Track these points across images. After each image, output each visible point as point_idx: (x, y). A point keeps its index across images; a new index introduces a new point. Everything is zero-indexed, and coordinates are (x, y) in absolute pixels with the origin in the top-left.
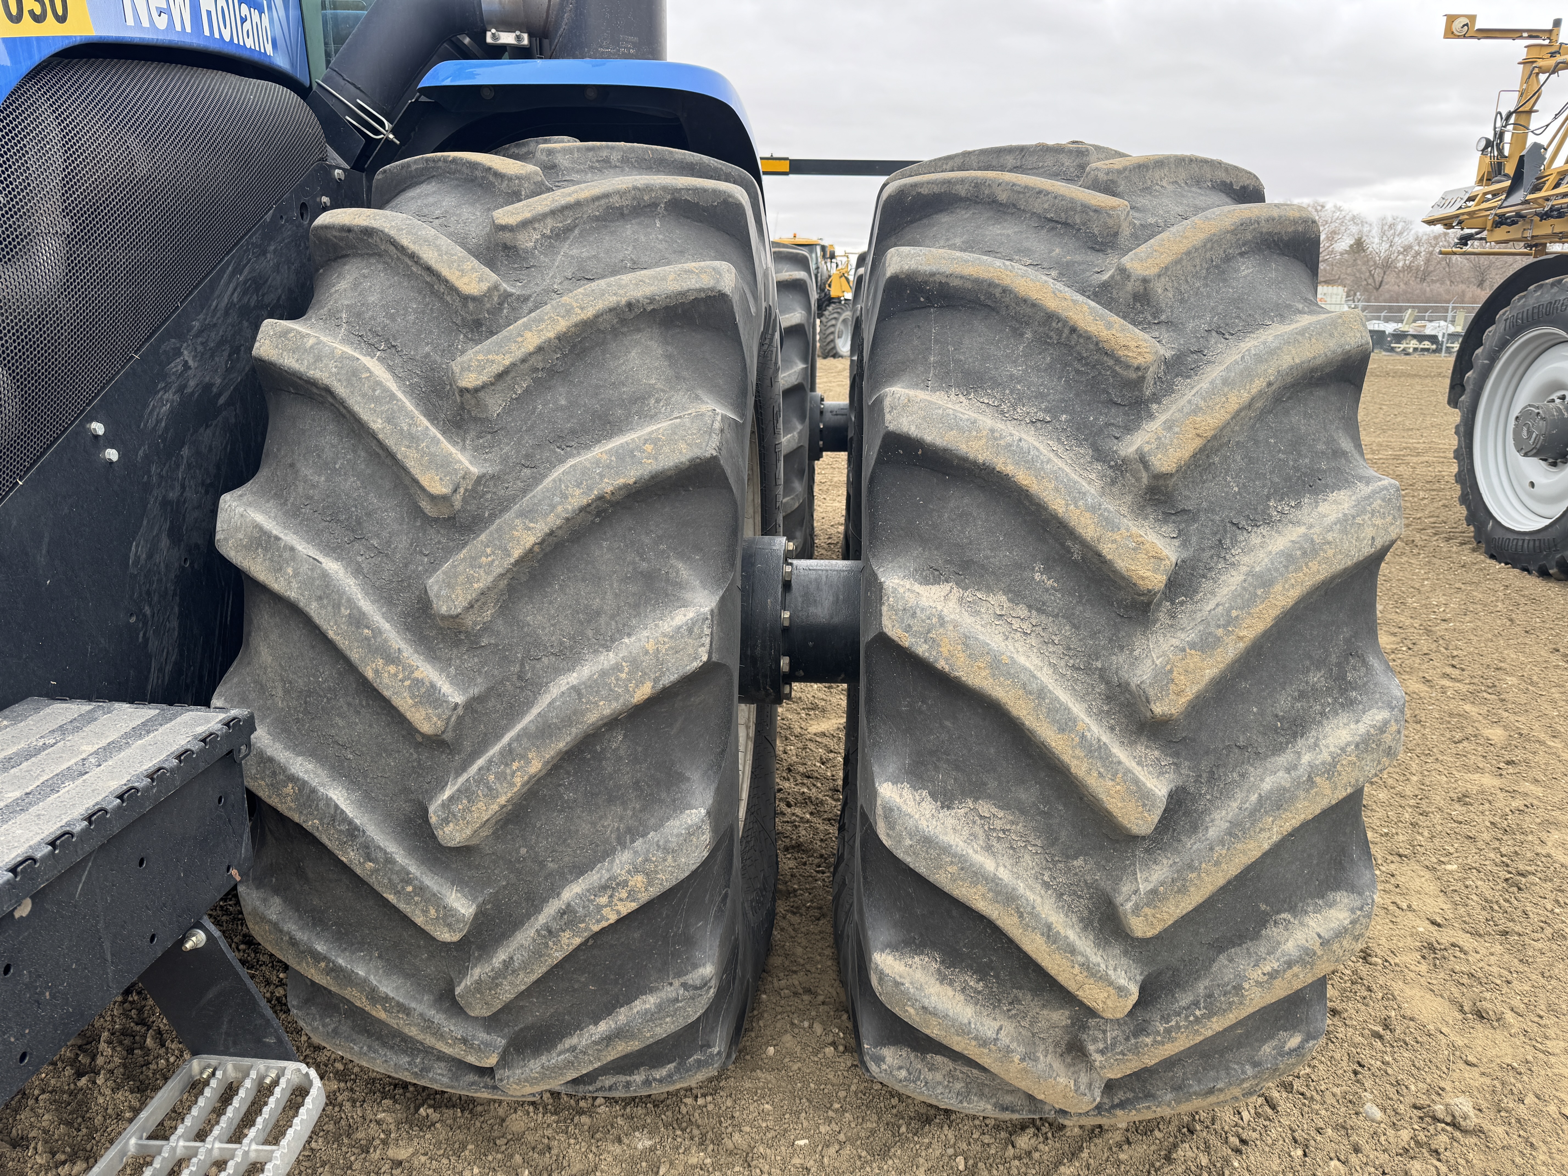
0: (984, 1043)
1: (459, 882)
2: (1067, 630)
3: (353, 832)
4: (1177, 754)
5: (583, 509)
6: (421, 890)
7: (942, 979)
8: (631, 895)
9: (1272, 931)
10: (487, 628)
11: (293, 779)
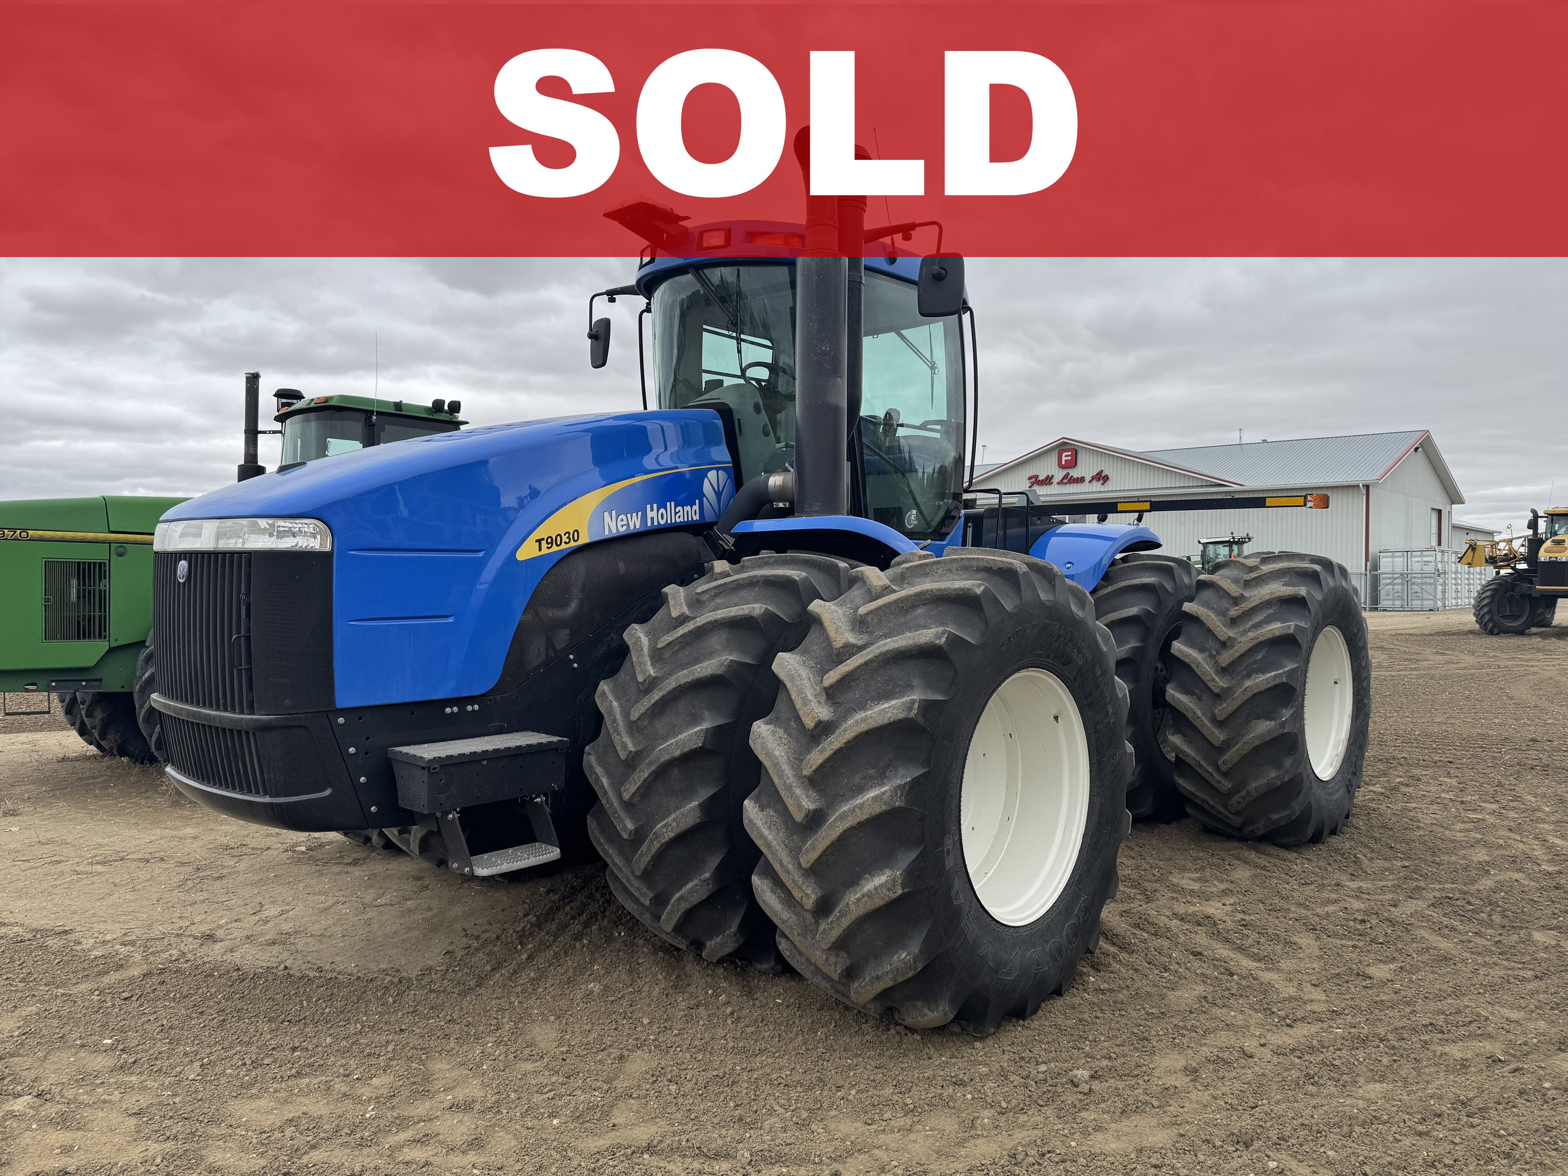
0: (783, 922)
1: (632, 818)
2: (795, 744)
3: (606, 793)
4: (820, 795)
5: (674, 689)
6: (619, 816)
7: (772, 891)
8: (672, 831)
9: (863, 882)
10: (645, 727)
11: (595, 773)
